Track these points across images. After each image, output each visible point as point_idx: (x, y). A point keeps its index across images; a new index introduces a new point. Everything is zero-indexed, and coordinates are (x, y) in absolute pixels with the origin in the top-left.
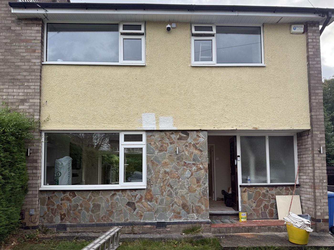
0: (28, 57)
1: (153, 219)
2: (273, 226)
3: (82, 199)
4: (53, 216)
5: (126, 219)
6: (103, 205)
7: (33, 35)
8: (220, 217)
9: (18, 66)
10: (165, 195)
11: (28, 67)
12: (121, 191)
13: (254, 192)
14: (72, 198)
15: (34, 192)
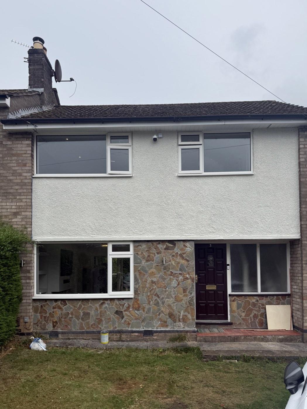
0: (20, 171)
1: (141, 327)
2: (259, 336)
3: (72, 307)
4: (46, 323)
5: (115, 326)
6: (92, 313)
7: (23, 149)
8: (208, 326)
9: (10, 180)
10: (152, 304)
11: (19, 181)
12: (109, 300)
13: (243, 301)
14: (63, 307)
15: (28, 301)
